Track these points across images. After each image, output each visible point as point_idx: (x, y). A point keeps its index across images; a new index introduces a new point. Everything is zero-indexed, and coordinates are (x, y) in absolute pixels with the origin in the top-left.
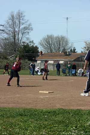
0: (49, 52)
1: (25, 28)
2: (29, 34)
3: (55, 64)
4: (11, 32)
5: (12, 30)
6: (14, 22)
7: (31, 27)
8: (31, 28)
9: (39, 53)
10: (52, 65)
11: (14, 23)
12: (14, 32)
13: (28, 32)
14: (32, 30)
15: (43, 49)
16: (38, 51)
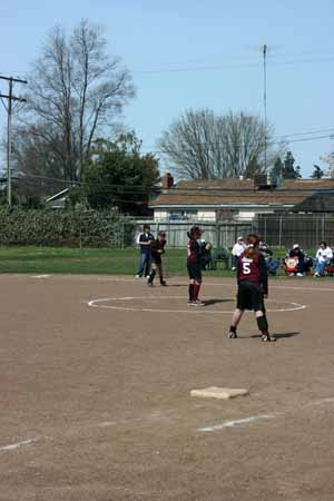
0: (196, 175)
1: (107, 90)
2: (120, 111)
3: (221, 222)
4: (53, 106)
5: (57, 95)
6: (64, 66)
7: (127, 83)
8: (130, 87)
9: (160, 180)
10: (210, 228)
11: (64, 70)
12: (66, 105)
13: (119, 105)
14: (132, 94)
15: (173, 165)
16: (158, 173)
